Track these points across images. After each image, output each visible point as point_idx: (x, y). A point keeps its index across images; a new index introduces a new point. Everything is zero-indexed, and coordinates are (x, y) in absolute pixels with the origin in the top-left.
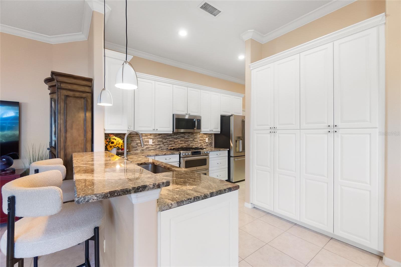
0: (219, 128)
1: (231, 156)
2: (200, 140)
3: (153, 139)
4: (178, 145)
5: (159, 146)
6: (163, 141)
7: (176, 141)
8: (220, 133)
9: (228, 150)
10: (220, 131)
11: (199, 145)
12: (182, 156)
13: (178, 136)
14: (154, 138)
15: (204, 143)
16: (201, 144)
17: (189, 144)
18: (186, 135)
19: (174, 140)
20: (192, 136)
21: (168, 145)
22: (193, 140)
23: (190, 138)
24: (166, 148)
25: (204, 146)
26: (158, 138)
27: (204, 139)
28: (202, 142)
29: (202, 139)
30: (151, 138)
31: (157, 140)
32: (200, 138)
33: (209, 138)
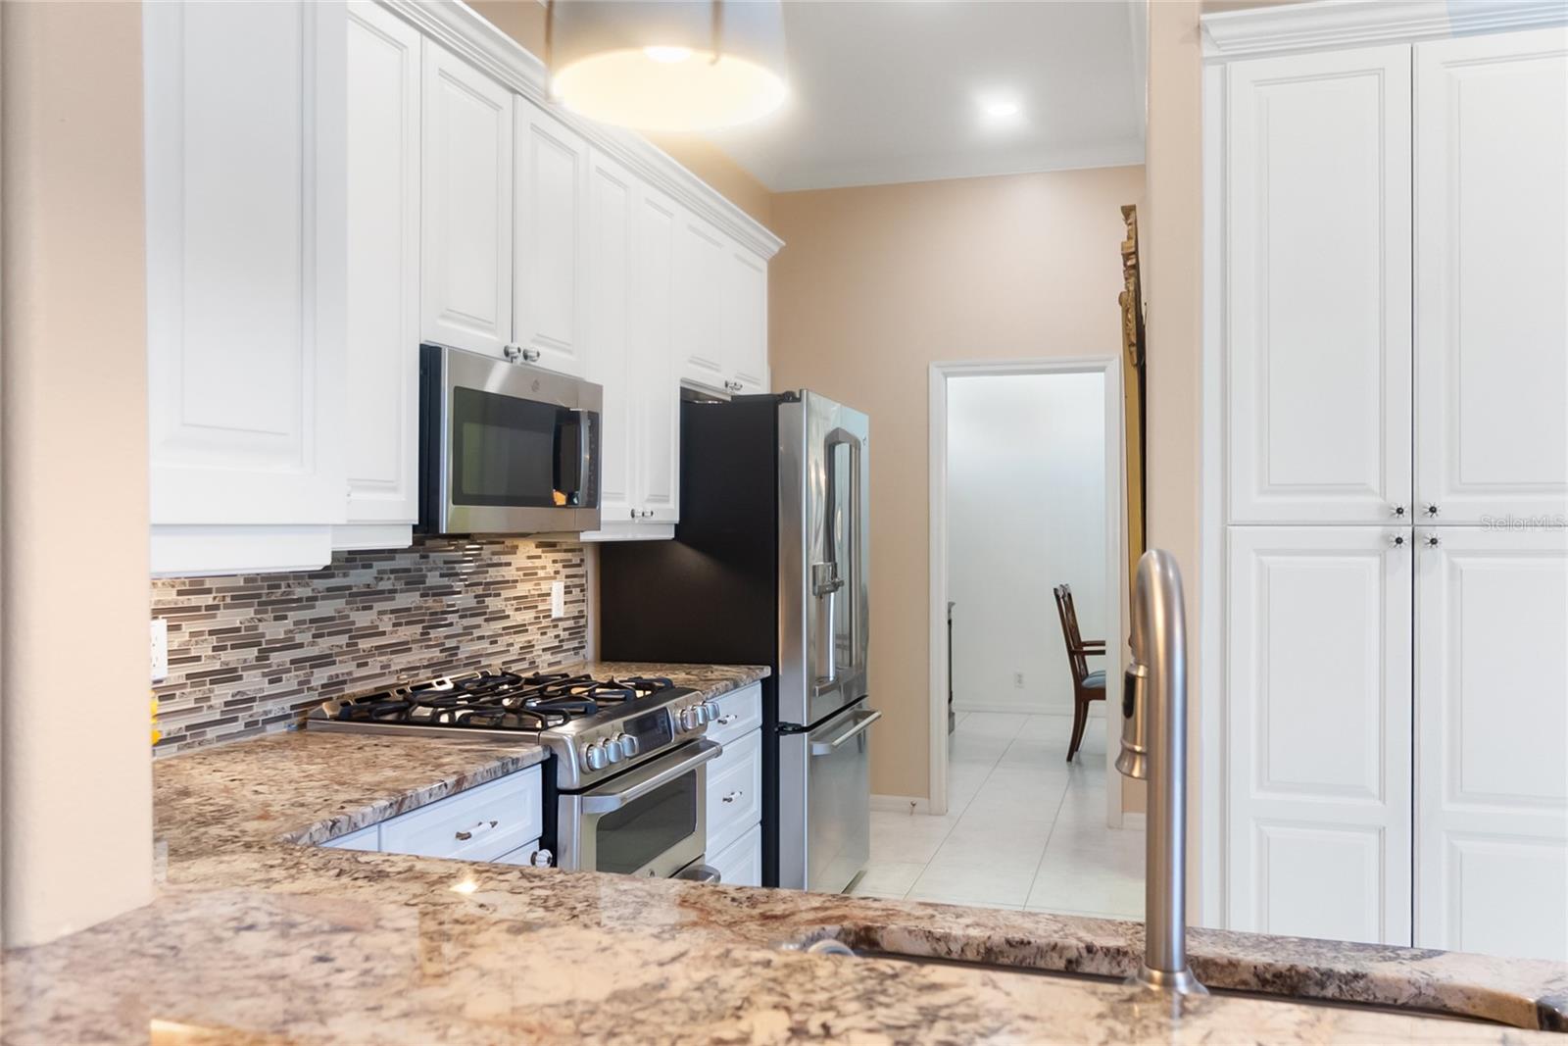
1: (786, 725)
2: (520, 603)
3: (176, 619)
4: (374, 665)
6: (262, 627)
9: (764, 681)
10: (677, 519)
11: (514, 653)
12: (569, 776)
15: (544, 623)
16: (523, 639)
17: (454, 643)
19: (353, 616)
21: (300, 675)
22: (480, 608)
23: (456, 586)
24: (287, 704)
25: (540, 656)
26: (221, 603)
27: (539, 592)
28: (530, 624)
29: (533, 592)
30: (159, 601)
31: (205, 626)
32: (517, 581)
33: (567, 577)
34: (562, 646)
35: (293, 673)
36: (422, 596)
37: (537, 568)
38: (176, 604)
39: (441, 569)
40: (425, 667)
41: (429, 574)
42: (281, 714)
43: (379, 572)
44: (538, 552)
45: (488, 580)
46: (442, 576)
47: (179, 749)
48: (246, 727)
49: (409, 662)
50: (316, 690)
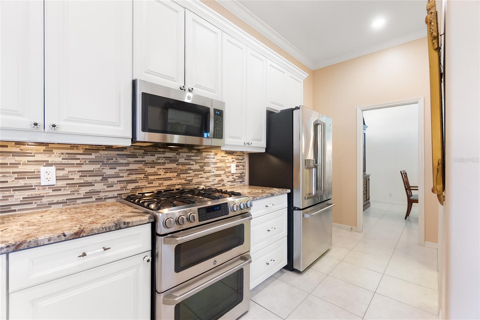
0: (263, 141)
1: (295, 207)
2: (218, 169)
3: (61, 167)
4: (156, 183)
5: (84, 190)
6: (104, 171)
7: (150, 170)
8: (264, 151)
9: (288, 194)
10: (265, 146)
11: (216, 182)
12: (161, 230)
13: (158, 158)
14: (66, 161)
15: (228, 174)
16: (219, 178)
17: (190, 178)
18: (181, 154)
19: (146, 169)
20: (199, 158)
21: (122, 185)
22: (202, 169)
23: (192, 163)
24: (116, 194)
25: (226, 183)
26: (84, 163)
27: (226, 166)
28: (222, 174)
29: (223, 166)
30: (53, 161)
31: (77, 169)
32: (217, 163)
33: (237, 162)
34: (235, 181)
35: (119, 185)
36: (177, 165)
37: (225, 159)
38: (61, 162)
39: (185, 158)
40: (178, 185)
41: (180, 159)
42: (113, 196)
43: (158, 157)
44: (226, 155)
45: (205, 162)
46: (185, 160)
47: (63, 206)
48: (96, 200)
49: (171, 183)
50: (129, 190)
